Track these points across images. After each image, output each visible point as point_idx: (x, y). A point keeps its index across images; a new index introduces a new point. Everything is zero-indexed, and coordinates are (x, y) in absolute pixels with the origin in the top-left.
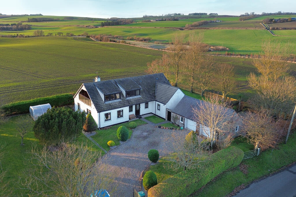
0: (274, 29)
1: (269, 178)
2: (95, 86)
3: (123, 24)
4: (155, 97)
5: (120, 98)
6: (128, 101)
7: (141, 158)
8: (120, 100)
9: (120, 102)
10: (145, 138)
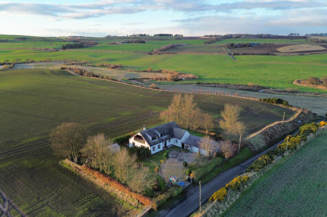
0: (235, 54)
2: (145, 132)
3: (87, 47)
4: (174, 136)
6: (162, 140)
9: (158, 140)
10: (176, 157)
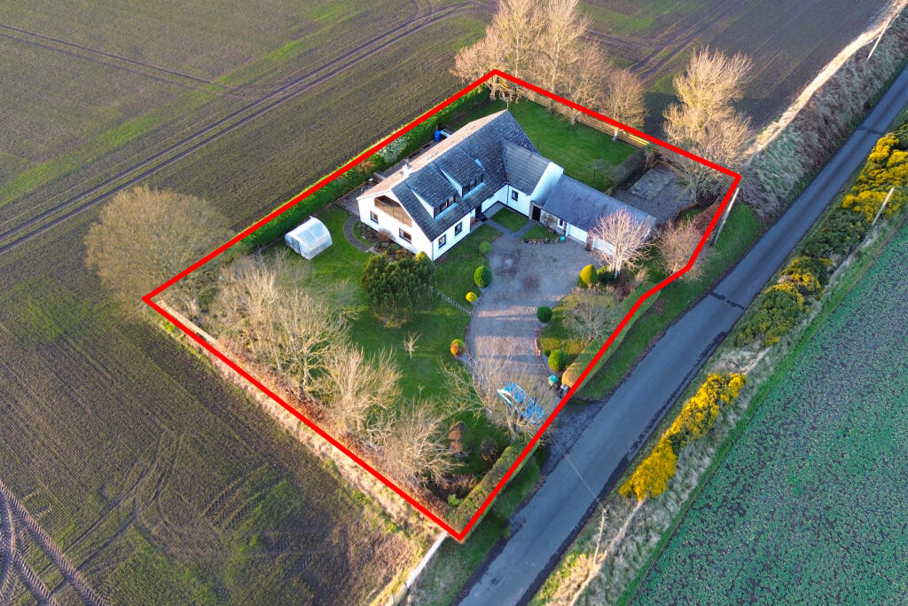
1: (689, 313)
2: (409, 188)
4: (505, 177)
5: (455, 201)
6: (468, 202)
7: (524, 316)
8: (454, 205)
9: (456, 208)
10: (513, 271)
